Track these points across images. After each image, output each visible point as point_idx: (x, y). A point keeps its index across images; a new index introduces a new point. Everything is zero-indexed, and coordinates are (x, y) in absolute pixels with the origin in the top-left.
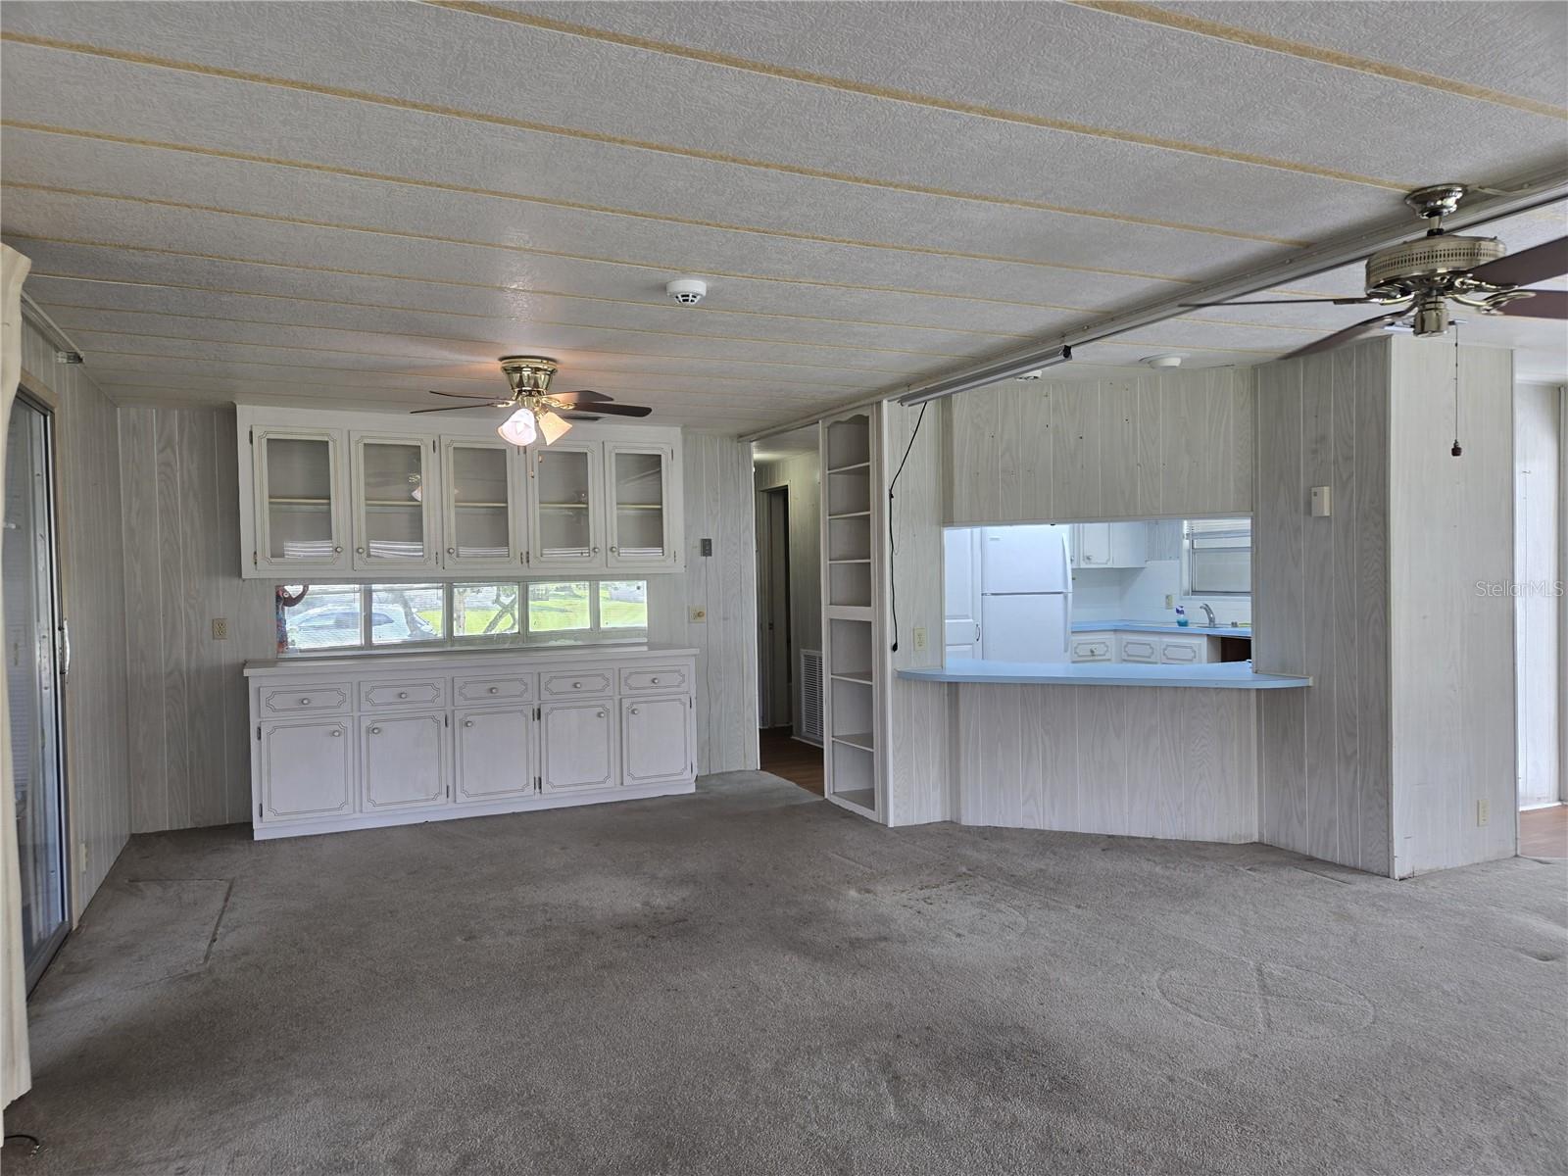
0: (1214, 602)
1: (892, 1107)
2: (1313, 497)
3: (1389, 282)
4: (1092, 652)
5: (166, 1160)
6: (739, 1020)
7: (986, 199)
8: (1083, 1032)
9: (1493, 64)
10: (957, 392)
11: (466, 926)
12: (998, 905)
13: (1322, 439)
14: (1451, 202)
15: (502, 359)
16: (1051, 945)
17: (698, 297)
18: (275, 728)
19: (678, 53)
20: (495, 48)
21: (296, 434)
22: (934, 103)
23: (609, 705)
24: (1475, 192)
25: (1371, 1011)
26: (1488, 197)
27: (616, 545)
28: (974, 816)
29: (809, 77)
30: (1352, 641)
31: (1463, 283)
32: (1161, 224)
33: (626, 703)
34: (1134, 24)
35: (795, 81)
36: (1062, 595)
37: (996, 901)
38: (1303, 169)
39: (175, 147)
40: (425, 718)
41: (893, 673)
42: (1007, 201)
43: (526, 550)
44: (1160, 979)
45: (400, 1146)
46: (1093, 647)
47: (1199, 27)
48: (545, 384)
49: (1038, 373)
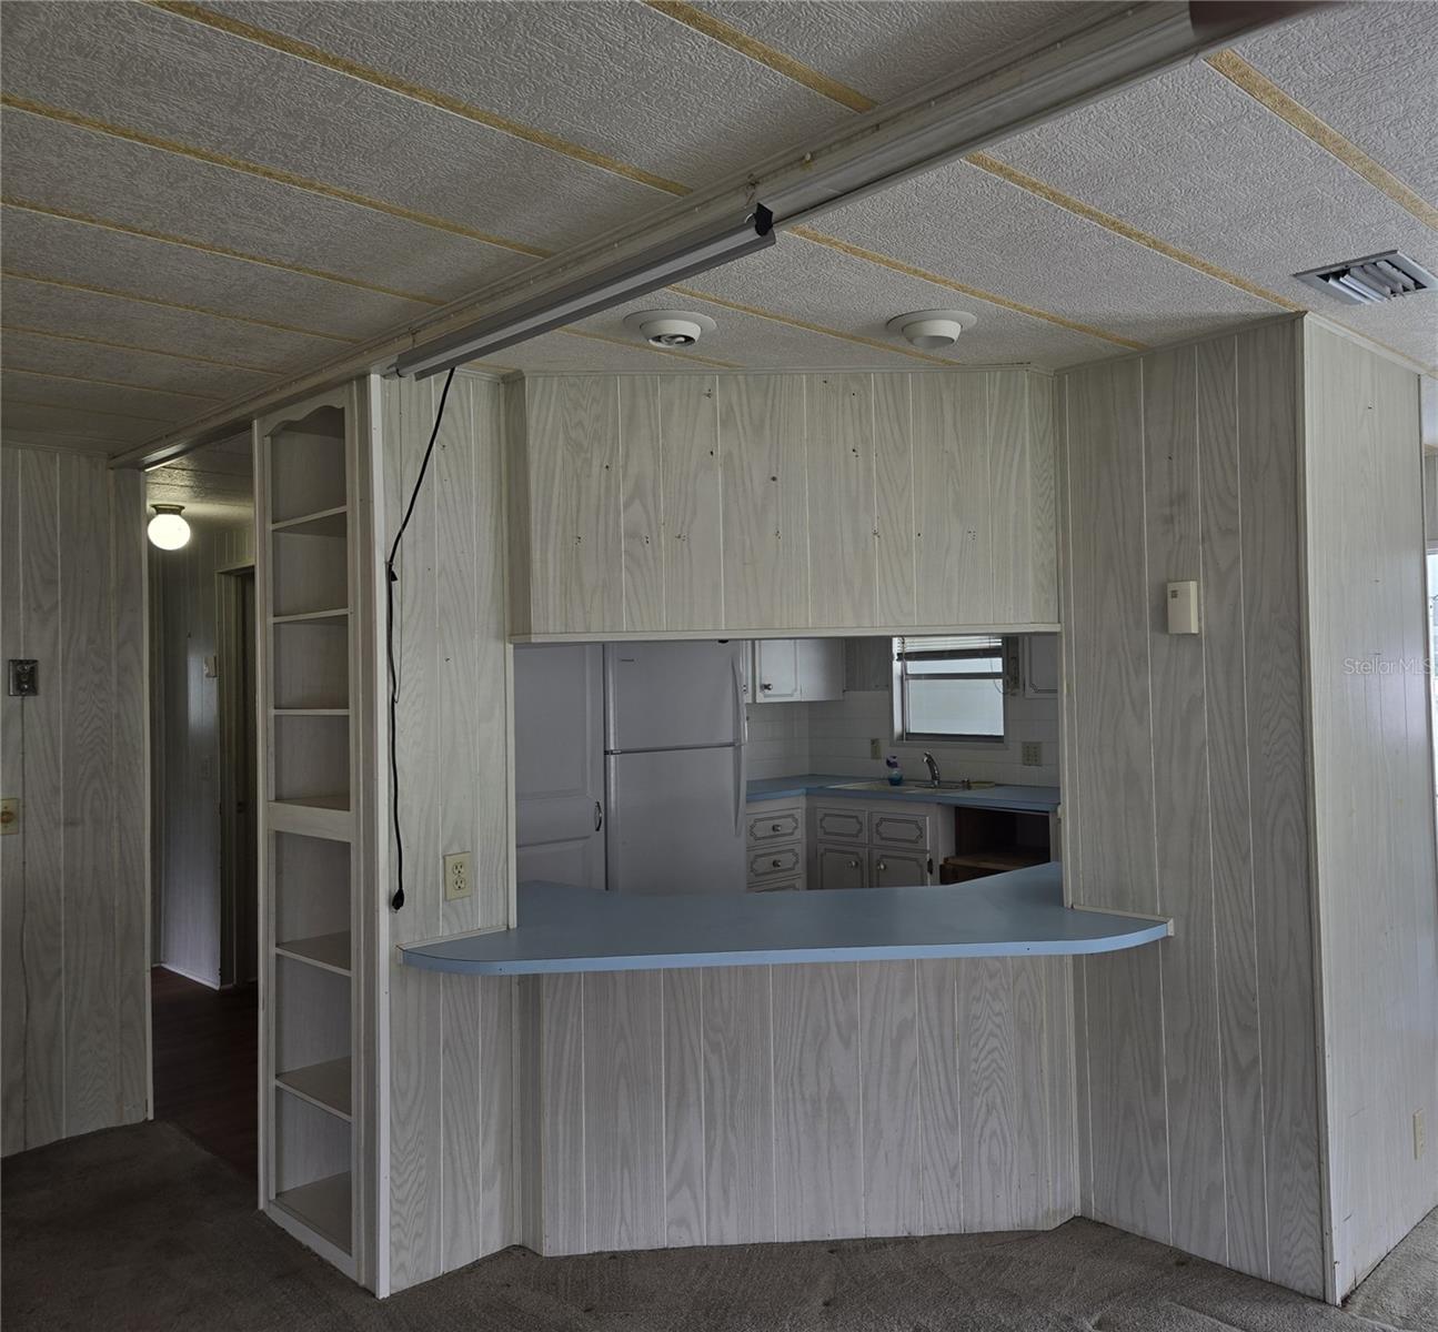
2: (1170, 600)
4: (774, 830)
13: (1181, 499)
30: (1245, 859)
36: (731, 748)
46: (776, 823)
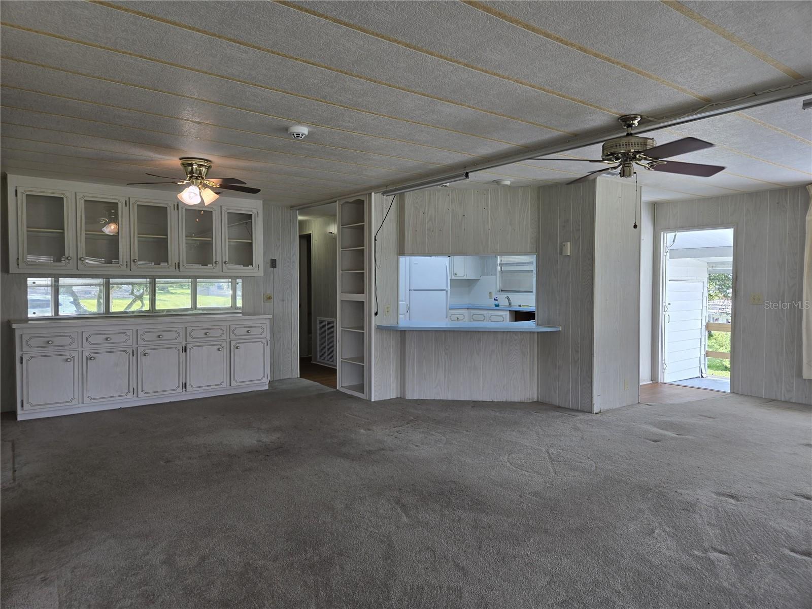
0: (510, 295)
1: (405, 518)
2: (563, 247)
3: (612, 154)
4: (458, 318)
5: (32, 575)
6: (323, 488)
7: (452, 102)
8: (480, 481)
9: (664, 68)
10: (407, 192)
11: (163, 456)
12: (431, 433)
13: (567, 221)
14: (636, 122)
15: (180, 159)
16: (459, 448)
17: (304, 136)
18: (31, 357)
19: (340, 23)
20: (253, 10)
21: (43, 192)
22: (446, 59)
23: (224, 344)
24: (645, 118)
25: (594, 464)
26: (650, 121)
27: (227, 260)
28: (412, 394)
29: (396, 41)
30: (578, 311)
31: (639, 156)
32: (521, 120)
33: (233, 343)
34: (537, 37)
35: (388, 42)
36: (445, 291)
37: (430, 430)
38: (584, 103)
39: (54, 36)
40: (121, 351)
41: (375, 327)
42: (461, 104)
43: (178, 261)
44: (508, 458)
45: (165, 557)
46: (458, 316)
47: (561, 41)
48: (205, 173)
49: (448, 184)
